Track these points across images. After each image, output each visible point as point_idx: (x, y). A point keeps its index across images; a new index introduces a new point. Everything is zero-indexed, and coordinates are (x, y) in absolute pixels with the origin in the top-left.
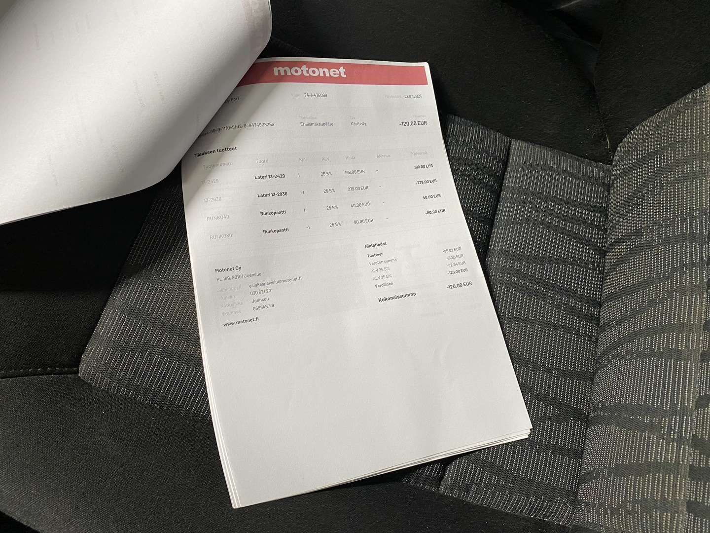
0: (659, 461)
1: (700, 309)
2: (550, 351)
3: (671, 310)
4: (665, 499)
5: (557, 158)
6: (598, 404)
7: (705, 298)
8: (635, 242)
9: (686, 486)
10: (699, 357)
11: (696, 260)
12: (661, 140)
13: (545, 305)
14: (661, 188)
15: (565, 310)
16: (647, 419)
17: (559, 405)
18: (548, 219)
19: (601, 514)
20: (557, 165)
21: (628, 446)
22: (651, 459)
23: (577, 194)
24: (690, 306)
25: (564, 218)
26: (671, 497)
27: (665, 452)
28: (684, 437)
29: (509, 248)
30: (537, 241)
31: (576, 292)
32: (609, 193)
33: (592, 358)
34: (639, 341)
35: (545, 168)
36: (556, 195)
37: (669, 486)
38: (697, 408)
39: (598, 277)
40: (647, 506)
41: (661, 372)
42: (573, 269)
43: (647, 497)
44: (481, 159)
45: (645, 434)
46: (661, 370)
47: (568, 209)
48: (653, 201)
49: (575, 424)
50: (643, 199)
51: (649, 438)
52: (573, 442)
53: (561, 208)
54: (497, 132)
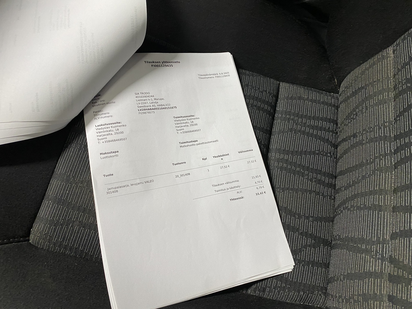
0: (371, 271)
1: (391, 181)
2: (308, 206)
3: (374, 182)
4: (375, 294)
5: (307, 92)
6: (336, 236)
7: (394, 174)
8: (353, 141)
9: (387, 285)
10: (392, 209)
11: (387, 151)
12: (365, 80)
13: (304, 179)
14: (366, 109)
15: (315, 181)
16: (364, 246)
17: (315, 238)
18: (303, 129)
19: (340, 302)
20: (307, 96)
21: (354, 262)
22: (367, 270)
23: (319, 112)
24: (385, 179)
25: (313, 127)
26: (378, 293)
27: (375, 266)
28: (385, 257)
29: (281, 147)
30: (297, 142)
31: (321, 171)
32: (338, 111)
33: (332, 209)
34: (357, 200)
35: (300, 98)
36: (307, 114)
37: (377, 286)
38: (391, 239)
39: (334, 161)
40: (366, 298)
41: (370, 218)
42: (319, 157)
43: (365, 292)
44: (262, 95)
45: (363, 255)
46: (370, 217)
47: (314, 122)
48: (362, 117)
49: (324, 248)
50: (357, 115)
51: (365, 257)
52: (323, 259)
53: (310, 122)
54: (272, 78)
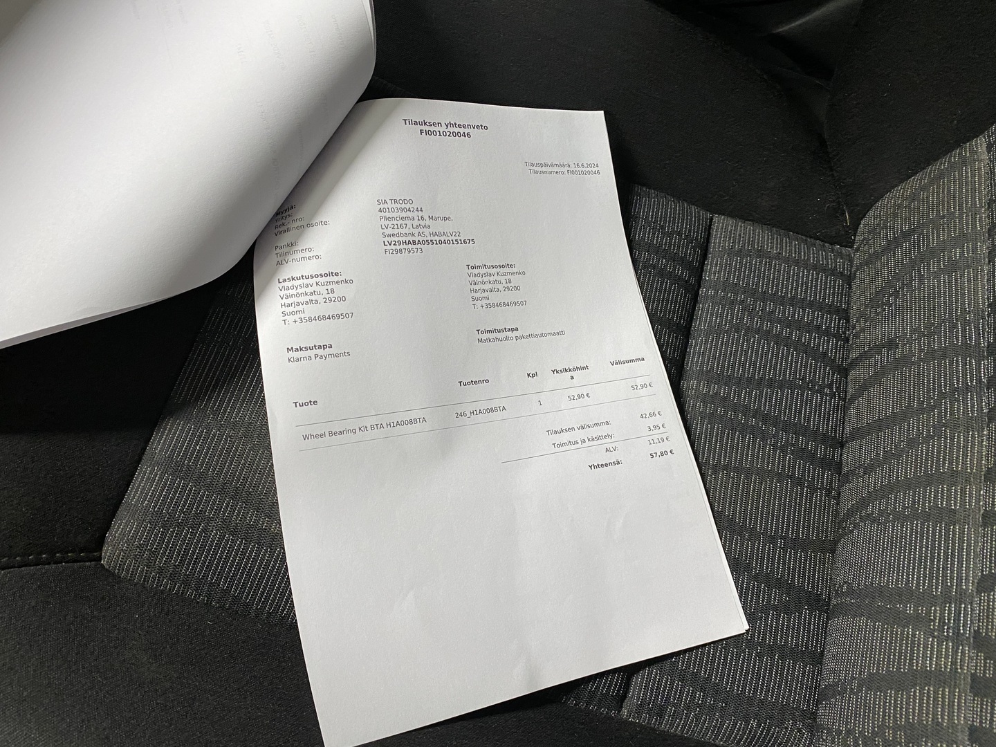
0: (928, 669)
1: (980, 452)
2: (773, 511)
3: (939, 452)
4: (938, 724)
5: (777, 240)
6: (841, 587)
7: (986, 436)
8: (888, 357)
9: (967, 703)
10: (980, 520)
11: (972, 382)
12: (918, 213)
13: (765, 447)
14: (921, 280)
15: (793, 452)
16: (910, 608)
17: (788, 588)
18: (767, 326)
20: (777, 249)
21: (885, 648)
22: (917, 665)
23: (806, 291)
24: (966, 447)
25: (789, 323)
26: (946, 721)
27: (937, 656)
28: (963, 634)
29: (712, 367)
30: (751, 357)
31: (807, 428)
32: (850, 287)
33: (832, 520)
34: (896, 498)
35: (760, 253)
36: (777, 292)
37: (943, 705)
38: (979, 592)
39: (838, 407)
40: (914, 732)
41: (927, 541)
42: (802, 395)
43: (913, 721)
44: (670, 243)
45: (908, 630)
46: (928, 538)
47: (794, 311)
48: (911, 299)
49: (810, 615)
50: (897, 297)
51: (914, 635)
52: (808, 641)
53: (784, 310)
54: (694, 204)
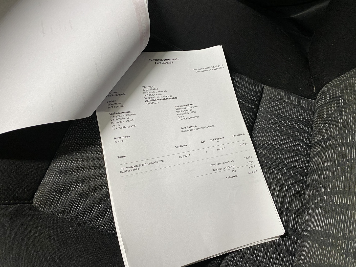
0: (335, 264)
2: (280, 198)
3: (344, 182)
5: (287, 96)
6: (304, 228)
8: (327, 143)
12: (342, 90)
13: (278, 173)
14: (342, 116)
15: (288, 176)
16: (330, 240)
18: (281, 128)
20: (287, 99)
21: (319, 254)
22: (331, 262)
23: (297, 115)
24: (355, 181)
25: (290, 128)
27: (339, 260)
28: (349, 252)
30: (275, 139)
31: (295, 167)
32: (314, 115)
34: (327, 197)
35: (281, 101)
36: (286, 116)
39: (306, 160)
42: (293, 155)
44: (248, 96)
45: (328, 248)
46: (338, 214)
47: (292, 123)
48: (337, 122)
50: (332, 121)
51: (330, 251)
53: (289, 123)
54: (257, 81)
